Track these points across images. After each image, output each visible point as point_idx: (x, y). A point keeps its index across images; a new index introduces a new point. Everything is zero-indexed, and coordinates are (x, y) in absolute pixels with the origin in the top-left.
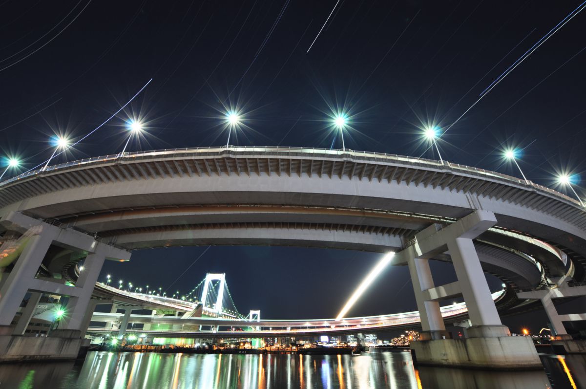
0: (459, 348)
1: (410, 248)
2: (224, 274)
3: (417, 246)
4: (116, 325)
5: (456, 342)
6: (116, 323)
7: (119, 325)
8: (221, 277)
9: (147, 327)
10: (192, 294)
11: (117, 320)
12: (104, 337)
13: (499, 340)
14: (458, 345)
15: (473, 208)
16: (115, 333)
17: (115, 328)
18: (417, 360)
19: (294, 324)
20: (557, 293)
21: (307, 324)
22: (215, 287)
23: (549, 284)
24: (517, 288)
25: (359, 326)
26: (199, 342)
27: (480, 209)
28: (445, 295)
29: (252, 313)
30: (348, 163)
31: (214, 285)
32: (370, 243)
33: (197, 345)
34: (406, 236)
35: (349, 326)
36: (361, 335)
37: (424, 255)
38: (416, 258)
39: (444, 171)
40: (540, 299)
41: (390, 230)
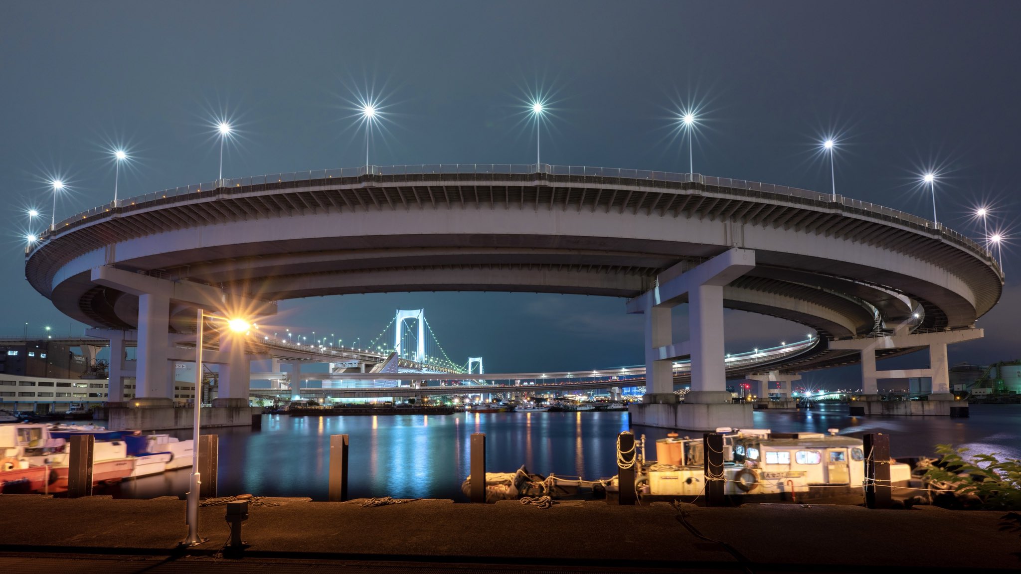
0: (670, 413)
1: (649, 293)
2: (422, 310)
3: (657, 290)
4: (285, 384)
5: (668, 408)
6: (284, 381)
8: (418, 314)
9: (325, 384)
10: (380, 340)
11: (285, 377)
13: (708, 407)
14: (669, 410)
15: (729, 244)
18: (633, 423)
19: (525, 376)
20: (888, 342)
21: (544, 376)
22: (411, 329)
23: (883, 330)
24: (831, 335)
25: (616, 378)
26: (400, 400)
27: (740, 245)
28: (673, 355)
29: (471, 360)
30: (543, 188)
31: (410, 327)
32: (596, 286)
33: (398, 403)
34: (648, 276)
35: (602, 378)
36: (616, 389)
37: (664, 303)
38: (654, 306)
39: (690, 192)
40: (860, 350)
41: (625, 268)
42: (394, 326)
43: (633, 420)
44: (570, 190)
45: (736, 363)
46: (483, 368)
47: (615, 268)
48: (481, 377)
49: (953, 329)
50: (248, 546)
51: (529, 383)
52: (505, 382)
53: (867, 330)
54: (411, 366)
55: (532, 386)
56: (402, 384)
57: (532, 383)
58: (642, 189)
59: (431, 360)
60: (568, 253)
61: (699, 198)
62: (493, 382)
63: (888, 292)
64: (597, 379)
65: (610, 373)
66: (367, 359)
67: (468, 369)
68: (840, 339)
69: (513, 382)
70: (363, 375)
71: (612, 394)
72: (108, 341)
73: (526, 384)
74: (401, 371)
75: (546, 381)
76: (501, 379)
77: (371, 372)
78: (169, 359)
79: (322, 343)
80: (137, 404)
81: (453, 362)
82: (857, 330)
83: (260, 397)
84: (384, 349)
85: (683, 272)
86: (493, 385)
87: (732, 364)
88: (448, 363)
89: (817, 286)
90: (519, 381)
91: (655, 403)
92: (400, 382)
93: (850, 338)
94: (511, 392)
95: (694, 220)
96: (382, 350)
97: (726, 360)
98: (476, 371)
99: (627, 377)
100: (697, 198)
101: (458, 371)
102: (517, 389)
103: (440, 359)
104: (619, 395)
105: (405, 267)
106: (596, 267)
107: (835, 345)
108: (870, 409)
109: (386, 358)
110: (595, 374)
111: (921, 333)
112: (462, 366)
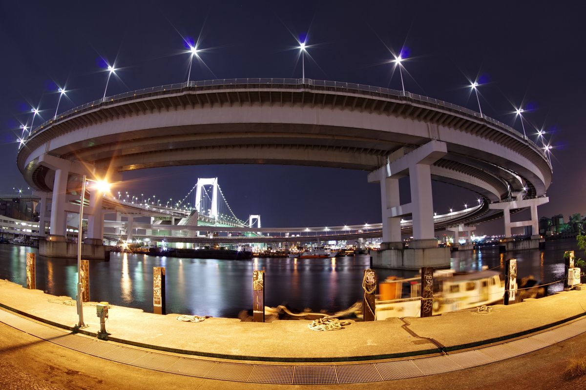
0: (398, 256)
1: (383, 168)
2: (217, 178)
3: (388, 166)
4: (123, 231)
5: (398, 252)
6: (123, 229)
7: (126, 230)
8: (213, 182)
9: (149, 232)
10: (186, 200)
11: (123, 226)
12: (117, 240)
14: (398, 254)
15: (431, 137)
16: (125, 238)
17: (123, 233)
19: (294, 230)
20: (514, 205)
21: (307, 230)
22: (208, 192)
23: (512, 197)
24: (489, 200)
25: (361, 231)
26: (198, 246)
27: (437, 138)
28: (401, 213)
29: (252, 217)
30: (306, 93)
31: (207, 191)
32: (345, 162)
33: (197, 248)
34: (382, 156)
35: (351, 231)
36: (361, 240)
37: (393, 176)
38: (387, 178)
39: (404, 102)
40: (503, 210)
41: (366, 150)
42: (195, 190)
43: (373, 262)
44: (325, 95)
45: (440, 219)
46: (261, 223)
47: (359, 149)
48: (259, 230)
49: (538, 197)
50: (110, 334)
51: (296, 235)
52: (278, 234)
53: (505, 197)
54: (207, 221)
55: (298, 238)
56: (200, 234)
57: (298, 236)
58: (374, 98)
59: (222, 217)
60: (325, 137)
61: (410, 106)
62: (268, 234)
63: (512, 174)
64: (347, 232)
65: (356, 227)
66: (176, 214)
67: (249, 224)
68: (494, 203)
69: (284, 234)
70: (173, 226)
71: (359, 243)
72: (40, 199)
73: (293, 236)
74: (200, 224)
75: (309, 233)
76: (275, 232)
77: (178, 224)
78: (65, 211)
79: (147, 202)
80: (51, 239)
81: (238, 218)
82: (501, 197)
83: (110, 239)
84: (188, 207)
85: (405, 154)
86: (268, 236)
87: (438, 220)
88: (234, 219)
89: (480, 168)
90: (288, 234)
91: (389, 249)
92: (198, 232)
93: (498, 202)
94: (282, 242)
95: (409, 121)
96: (187, 208)
97: (434, 217)
98: (255, 225)
99: (369, 230)
100: (409, 106)
101: (242, 225)
102: (287, 240)
103: (228, 215)
104: (363, 244)
105: (206, 147)
106: (345, 148)
107: (492, 206)
108: (508, 247)
109: (189, 214)
110: (346, 228)
111: (527, 199)
112: (245, 222)
